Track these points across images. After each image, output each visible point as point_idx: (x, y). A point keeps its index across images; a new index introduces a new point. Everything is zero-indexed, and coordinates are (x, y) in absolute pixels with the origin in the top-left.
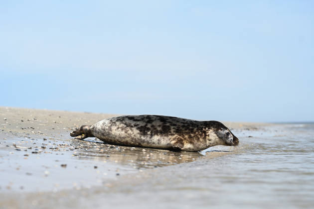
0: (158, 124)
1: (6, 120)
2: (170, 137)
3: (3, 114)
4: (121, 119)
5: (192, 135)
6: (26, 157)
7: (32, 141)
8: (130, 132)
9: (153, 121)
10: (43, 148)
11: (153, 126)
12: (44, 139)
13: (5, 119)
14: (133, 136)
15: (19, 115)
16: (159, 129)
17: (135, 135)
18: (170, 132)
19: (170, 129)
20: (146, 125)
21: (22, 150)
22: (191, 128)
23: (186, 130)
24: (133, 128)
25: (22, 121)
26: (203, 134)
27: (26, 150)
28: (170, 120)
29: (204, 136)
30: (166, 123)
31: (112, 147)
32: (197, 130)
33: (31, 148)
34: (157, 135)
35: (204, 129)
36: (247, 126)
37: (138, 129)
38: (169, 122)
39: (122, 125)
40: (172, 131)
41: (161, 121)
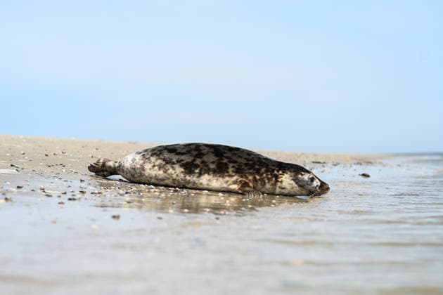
0: (212, 160)
1: (24, 154)
2: (227, 179)
3: (18, 146)
4: (158, 152)
5: (258, 177)
6: (61, 205)
7: (65, 183)
8: (171, 171)
9: (204, 155)
10: (82, 192)
11: (203, 162)
12: (81, 181)
13: (22, 152)
14: (174, 176)
15: (40, 146)
16: (212, 166)
17: (177, 175)
18: (228, 172)
19: (228, 168)
20: (194, 160)
21: (53, 195)
22: (257, 167)
23: (250, 169)
24: (175, 166)
25: (47, 155)
26: (274, 179)
27: (60, 197)
28: (229, 154)
29: (273, 182)
30: (222, 159)
31: (175, 191)
32: (266, 171)
33: (65, 193)
34: (209, 174)
35: (276, 172)
36: (356, 159)
37: (181, 166)
38: (227, 157)
39: (159, 161)
40: (230, 170)
41: (216, 155)
